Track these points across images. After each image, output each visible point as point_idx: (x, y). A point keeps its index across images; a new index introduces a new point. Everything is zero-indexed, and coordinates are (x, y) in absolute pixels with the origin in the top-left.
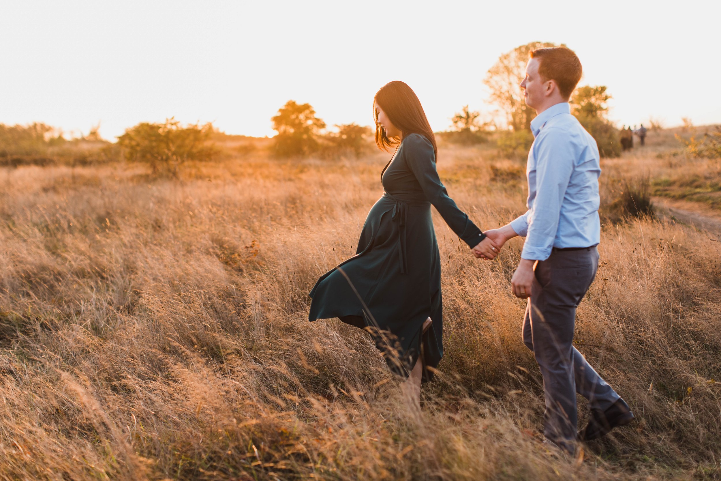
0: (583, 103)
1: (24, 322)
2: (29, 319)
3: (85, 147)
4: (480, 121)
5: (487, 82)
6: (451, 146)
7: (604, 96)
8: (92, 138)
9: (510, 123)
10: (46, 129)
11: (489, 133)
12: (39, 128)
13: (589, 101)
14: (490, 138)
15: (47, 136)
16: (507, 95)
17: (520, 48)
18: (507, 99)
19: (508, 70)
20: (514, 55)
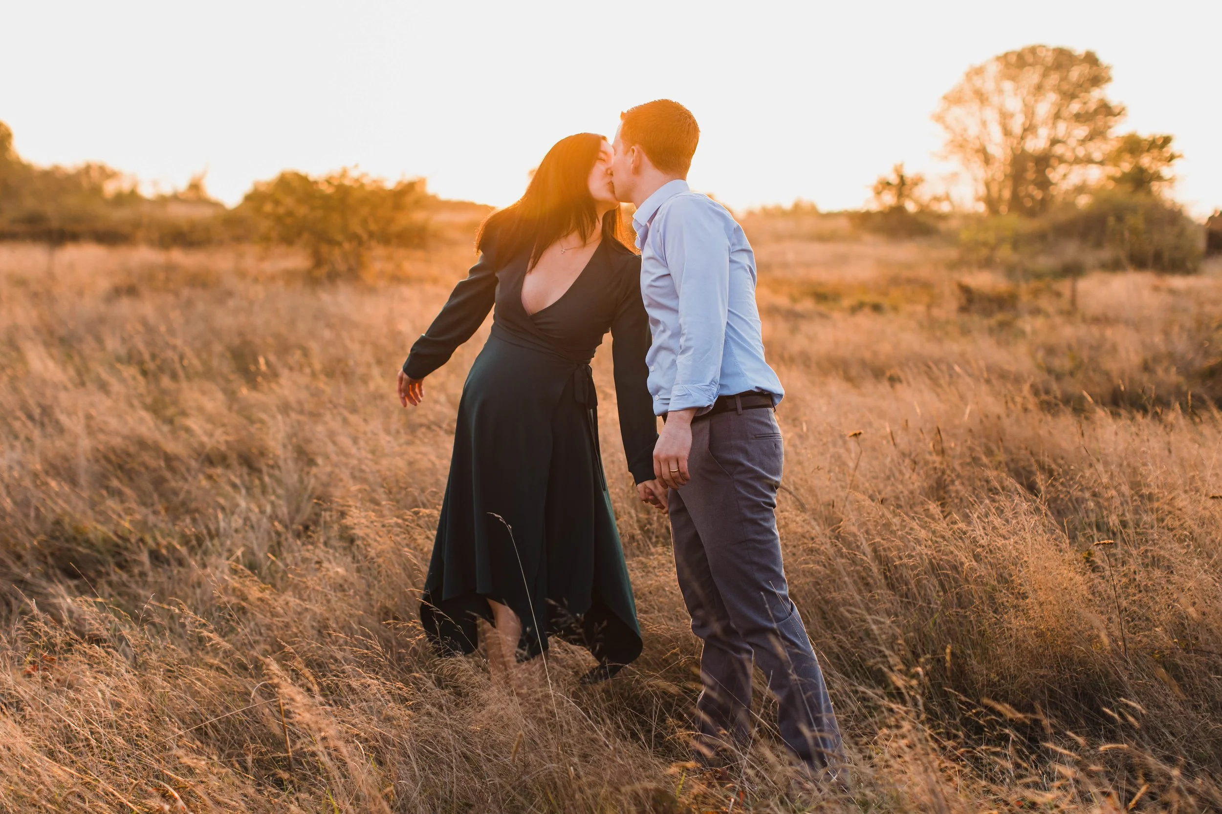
0: (1126, 166)
1: (117, 545)
2: (128, 540)
3: (179, 213)
4: (924, 193)
5: (939, 118)
6: (868, 238)
7: (1168, 155)
8: (191, 195)
9: (978, 199)
10: (106, 174)
11: (942, 217)
12: (95, 174)
13: (1137, 163)
14: (942, 226)
15: (110, 188)
16: (977, 145)
17: (1006, 55)
18: (977, 151)
19: (981, 97)
20: (994, 69)
